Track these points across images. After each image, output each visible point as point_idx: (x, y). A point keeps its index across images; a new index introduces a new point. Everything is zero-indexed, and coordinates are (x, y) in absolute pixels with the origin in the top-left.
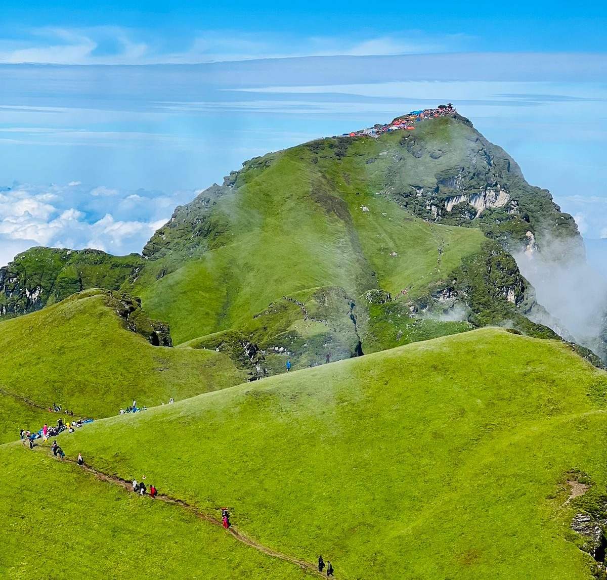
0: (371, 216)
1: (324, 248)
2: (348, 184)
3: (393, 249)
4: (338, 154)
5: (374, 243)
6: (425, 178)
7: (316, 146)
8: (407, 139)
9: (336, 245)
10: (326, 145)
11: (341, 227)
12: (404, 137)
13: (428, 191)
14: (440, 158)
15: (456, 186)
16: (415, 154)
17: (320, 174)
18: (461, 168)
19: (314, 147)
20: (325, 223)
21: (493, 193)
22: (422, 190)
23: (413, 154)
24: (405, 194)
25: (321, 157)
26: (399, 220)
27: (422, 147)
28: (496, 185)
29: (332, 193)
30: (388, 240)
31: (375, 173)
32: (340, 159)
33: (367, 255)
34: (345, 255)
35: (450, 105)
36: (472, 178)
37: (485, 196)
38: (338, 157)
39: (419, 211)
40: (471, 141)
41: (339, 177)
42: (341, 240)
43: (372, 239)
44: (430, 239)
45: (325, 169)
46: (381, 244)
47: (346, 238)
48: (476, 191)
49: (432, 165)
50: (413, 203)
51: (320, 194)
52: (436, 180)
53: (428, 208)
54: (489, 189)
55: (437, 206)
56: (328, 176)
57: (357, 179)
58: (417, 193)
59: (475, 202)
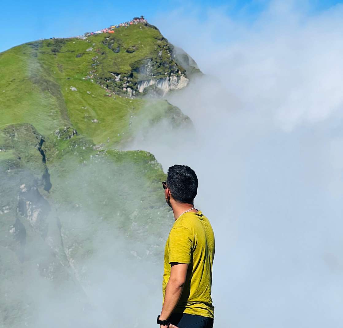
0: (78, 94)
1: (38, 116)
2: (62, 72)
3: (94, 117)
4: (54, 51)
5: (80, 113)
6: (122, 67)
7: (36, 45)
8: (108, 39)
9: (48, 114)
10: (44, 44)
11: (53, 102)
12: (106, 38)
13: (124, 76)
14: (134, 52)
15: (146, 73)
16: (114, 50)
17: (39, 65)
18: (149, 58)
19: (35, 45)
20: (40, 98)
21: (175, 78)
22: (120, 76)
23: (113, 50)
24: (106, 78)
25: (40, 53)
26: (101, 96)
27: (120, 45)
28: (178, 72)
29: (48, 78)
30: (90, 110)
31: (83, 64)
32: (55, 54)
33: (73, 122)
34: (55, 121)
35: (142, 17)
36: (159, 67)
37: (169, 80)
38: (54, 53)
39: (118, 91)
40: (158, 39)
41: (54, 67)
42: (53, 111)
43: (78, 110)
44: (125, 109)
45: (43, 61)
46: (84, 114)
47: (57, 109)
48: (162, 76)
49: (127, 57)
50: (112, 86)
51: (38, 78)
52: (130, 68)
53: (125, 89)
54: (173, 75)
55: (132, 88)
56: (45, 66)
57: (69, 69)
58: (115, 78)
59: (162, 85)
